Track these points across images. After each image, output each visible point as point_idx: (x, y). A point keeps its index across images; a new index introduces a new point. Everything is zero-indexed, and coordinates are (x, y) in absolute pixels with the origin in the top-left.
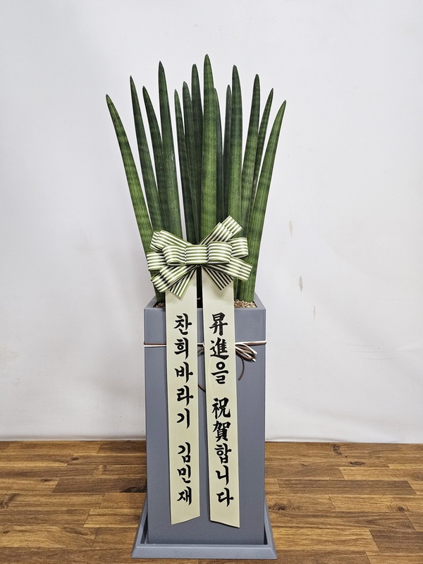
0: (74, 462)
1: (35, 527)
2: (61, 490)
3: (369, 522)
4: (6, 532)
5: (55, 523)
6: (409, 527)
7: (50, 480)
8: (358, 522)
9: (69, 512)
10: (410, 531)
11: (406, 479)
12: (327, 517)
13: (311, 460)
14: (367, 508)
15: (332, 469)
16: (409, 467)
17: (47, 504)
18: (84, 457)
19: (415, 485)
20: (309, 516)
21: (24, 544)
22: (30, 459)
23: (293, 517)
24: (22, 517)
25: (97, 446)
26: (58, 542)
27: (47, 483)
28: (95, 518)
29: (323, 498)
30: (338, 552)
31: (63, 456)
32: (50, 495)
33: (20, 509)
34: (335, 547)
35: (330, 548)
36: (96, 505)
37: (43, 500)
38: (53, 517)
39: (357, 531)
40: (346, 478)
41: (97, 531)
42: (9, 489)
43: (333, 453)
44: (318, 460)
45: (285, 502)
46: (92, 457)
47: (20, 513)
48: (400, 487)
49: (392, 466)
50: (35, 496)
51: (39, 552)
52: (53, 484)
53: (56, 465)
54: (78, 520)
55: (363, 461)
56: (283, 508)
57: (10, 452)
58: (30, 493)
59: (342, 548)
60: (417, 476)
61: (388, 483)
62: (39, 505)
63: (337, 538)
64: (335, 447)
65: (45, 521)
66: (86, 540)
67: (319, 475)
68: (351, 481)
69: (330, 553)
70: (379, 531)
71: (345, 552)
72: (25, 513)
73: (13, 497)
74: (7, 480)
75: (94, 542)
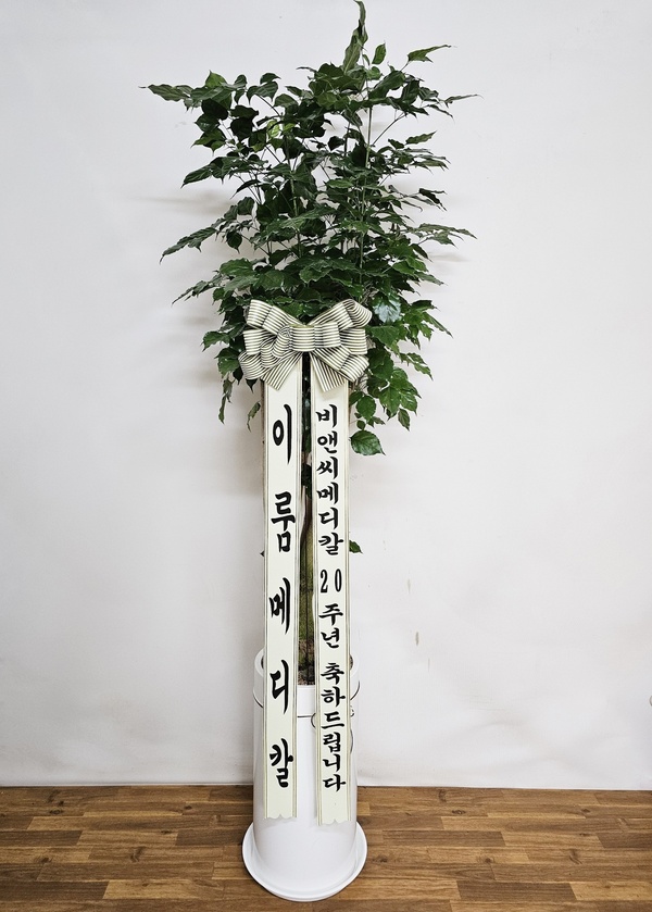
0: (188, 811)
1: (170, 880)
2: (183, 842)
3: (458, 873)
4: (146, 885)
5: (186, 876)
6: (491, 878)
7: (170, 832)
8: (449, 873)
9: (196, 865)
10: (490, 881)
11: (500, 829)
12: (422, 868)
13: (414, 808)
14: (459, 859)
15: (434, 818)
16: (505, 816)
17: (173, 858)
18: (197, 806)
19: (508, 835)
20: (406, 868)
21: (164, 896)
22: (143, 807)
23: (394, 868)
24: (155, 870)
25: (206, 792)
26: (193, 893)
27: (168, 835)
28: (220, 871)
29: (421, 850)
30: (427, 901)
31: (175, 804)
32: (174, 848)
33: (151, 862)
34: (425, 896)
35: (420, 897)
36: (218, 858)
37: (169, 853)
38: (183, 870)
39: (446, 881)
40: (446, 829)
41: (224, 883)
42: (134, 841)
43: (438, 801)
44: (422, 809)
45: (388, 855)
46: (204, 805)
47: (152, 866)
48: (493, 838)
49: (490, 816)
50: (161, 849)
51: (179, 903)
52: (174, 836)
53: (172, 814)
54: (205, 873)
55: (465, 809)
56: (385, 860)
57: (122, 800)
58: (155, 846)
59: (431, 897)
60: (510, 826)
61: (483, 834)
62: (166, 859)
63: (428, 888)
64: (441, 792)
65: (177, 874)
66: (217, 892)
67: (421, 825)
68: (450, 832)
69: (421, 901)
70: (465, 882)
71: (432, 901)
72: (156, 866)
73: (140, 850)
74: (129, 832)
75: (224, 893)
